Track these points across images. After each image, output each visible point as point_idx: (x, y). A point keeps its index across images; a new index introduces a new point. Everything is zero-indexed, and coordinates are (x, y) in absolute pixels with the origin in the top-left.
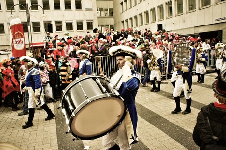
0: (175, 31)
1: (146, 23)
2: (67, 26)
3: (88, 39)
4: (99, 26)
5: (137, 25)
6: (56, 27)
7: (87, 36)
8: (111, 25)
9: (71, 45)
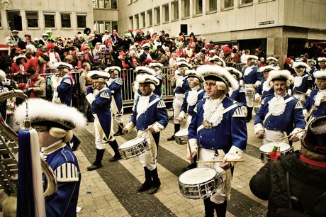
0: (204, 35)
1: (164, 21)
2: (45, 20)
3: (78, 43)
4: (95, 22)
5: (151, 24)
6: (29, 21)
7: (77, 39)
8: (113, 22)
9: (52, 52)
